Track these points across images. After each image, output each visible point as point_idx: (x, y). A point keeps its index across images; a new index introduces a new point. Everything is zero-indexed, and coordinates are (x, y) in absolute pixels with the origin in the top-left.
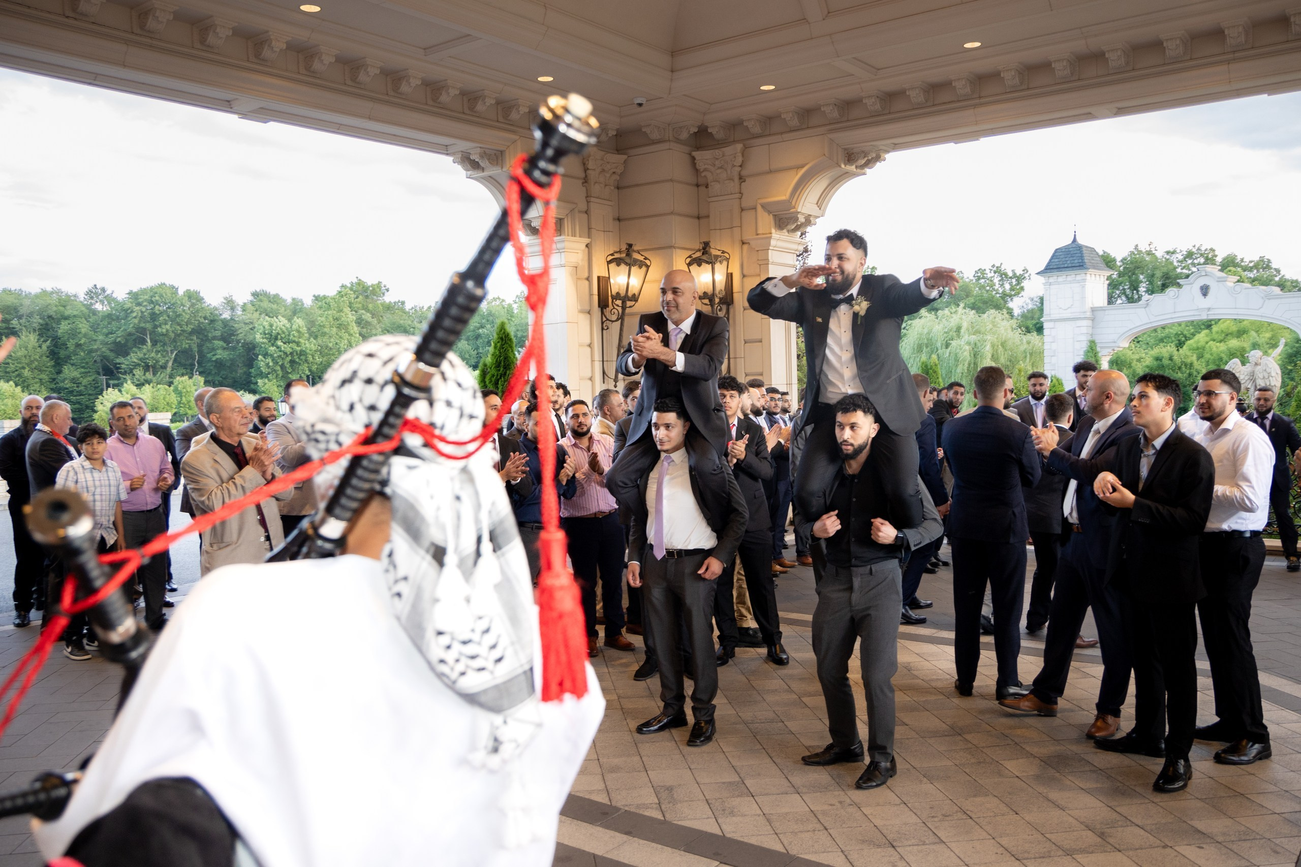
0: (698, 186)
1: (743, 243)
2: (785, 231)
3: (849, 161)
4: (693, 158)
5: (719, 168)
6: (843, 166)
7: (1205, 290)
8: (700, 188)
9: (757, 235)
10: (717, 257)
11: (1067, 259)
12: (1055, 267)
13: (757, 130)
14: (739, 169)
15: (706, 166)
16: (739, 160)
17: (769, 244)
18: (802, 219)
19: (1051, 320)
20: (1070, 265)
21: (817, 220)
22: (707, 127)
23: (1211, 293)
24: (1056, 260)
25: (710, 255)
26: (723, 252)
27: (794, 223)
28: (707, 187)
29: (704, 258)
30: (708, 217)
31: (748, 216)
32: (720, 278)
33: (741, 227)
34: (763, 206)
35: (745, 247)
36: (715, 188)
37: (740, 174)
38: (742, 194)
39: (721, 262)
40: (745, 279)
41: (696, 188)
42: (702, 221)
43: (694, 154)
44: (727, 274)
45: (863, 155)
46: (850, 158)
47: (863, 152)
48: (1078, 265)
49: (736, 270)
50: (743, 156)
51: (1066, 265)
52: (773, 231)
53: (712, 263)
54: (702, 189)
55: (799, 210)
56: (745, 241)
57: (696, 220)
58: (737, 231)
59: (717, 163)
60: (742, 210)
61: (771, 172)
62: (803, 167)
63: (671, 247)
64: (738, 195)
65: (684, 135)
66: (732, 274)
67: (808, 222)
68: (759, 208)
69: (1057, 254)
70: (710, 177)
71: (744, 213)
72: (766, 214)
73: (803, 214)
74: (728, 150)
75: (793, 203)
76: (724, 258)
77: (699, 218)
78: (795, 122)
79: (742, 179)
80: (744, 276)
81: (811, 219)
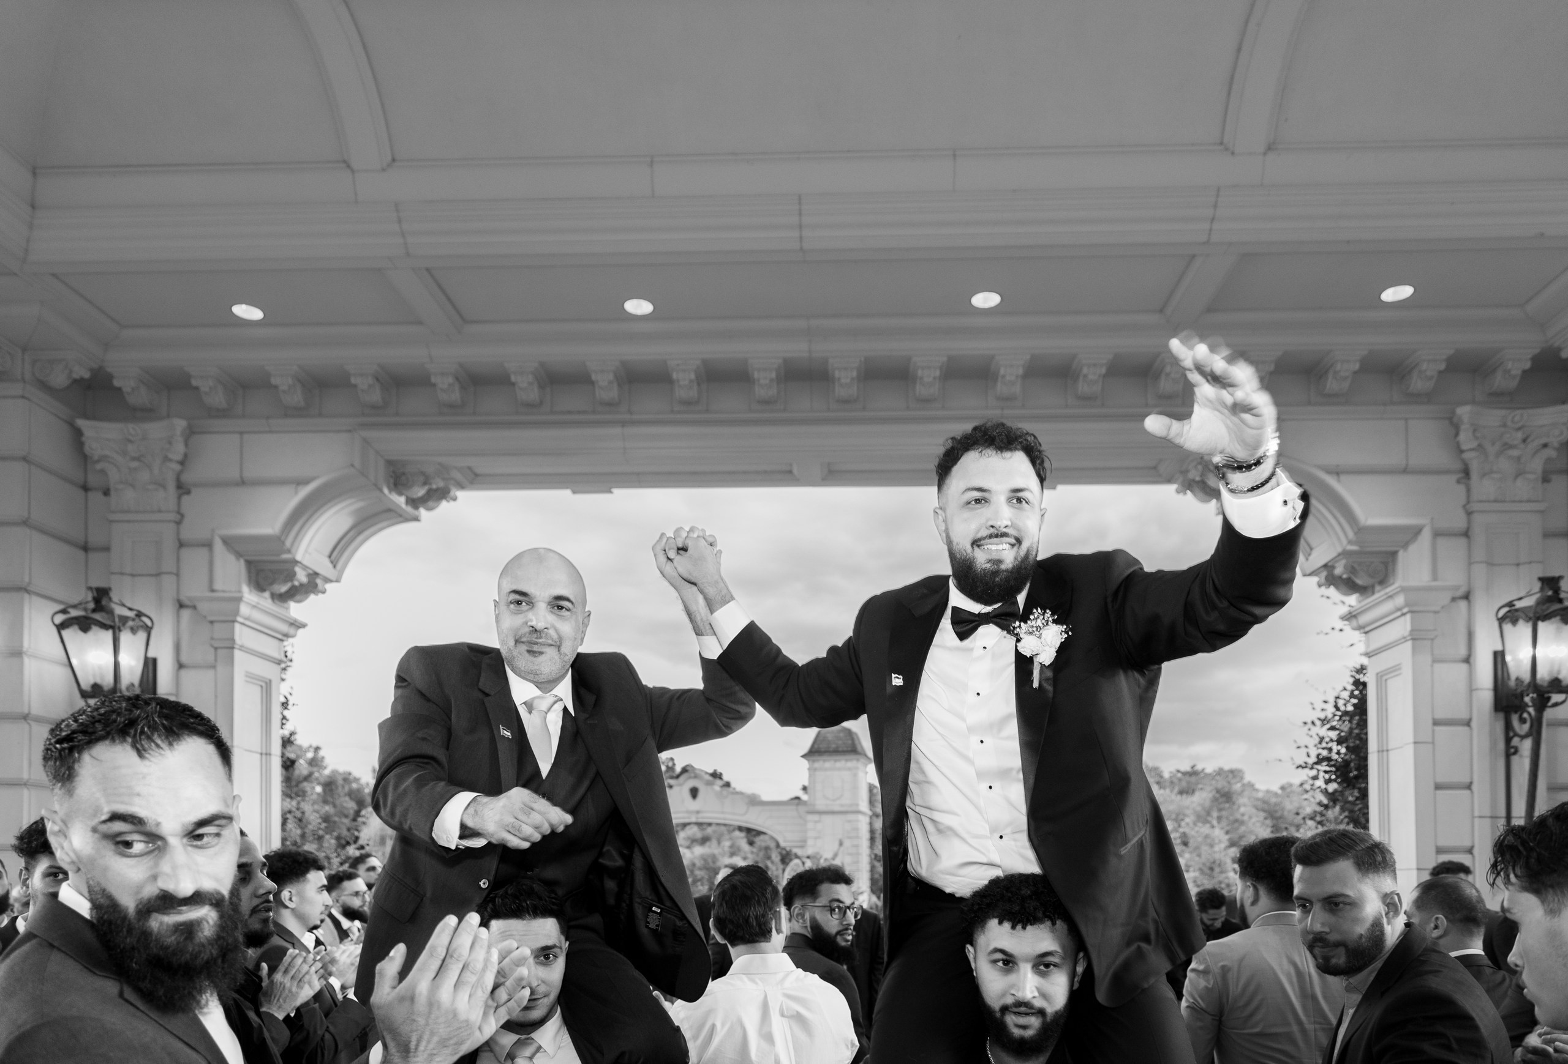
0: (86, 488)
1: (181, 606)
2: (267, 594)
3: (395, 485)
4: (78, 433)
5: (134, 459)
6: (386, 491)
7: (694, 793)
8: (90, 494)
9: (213, 591)
10: (124, 620)
13: (218, 399)
14: (178, 467)
15: (107, 453)
16: (179, 449)
17: (237, 612)
18: (301, 577)
21: (328, 586)
22: (110, 377)
23: (701, 795)
25: (111, 612)
26: (139, 614)
27: (285, 581)
28: (106, 493)
29: (97, 616)
30: (107, 549)
31: (193, 559)
32: (131, 663)
33: (178, 575)
34: (227, 542)
35: (186, 614)
36: (128, 497)
37: (178, 480)
38: (182, 516)
39: (134, 630)
40: (183, 672)
41: (82, 493)
42: (93, 556)
43: (81, 423)
44: (146, 659)
45: (422, 479)
46: (399, 479)
47: (423, 473)
49: (163, 652)
50: (186, 445)
52: (245, 589)
53: (115, 627)
54: (96, 497)
55: (299, 557)
56: (187, 602)
57: (82, 553)
58: (168, 581)
59: (130, 447)
60: (181, 545)
61: (242, 483)
62: (306, 482)
63: (24, 589)
64: (173, 516)
65: (59, 379)
66: (155, 661)
67: (312, 586)
68: (218, 546)
70: (114, 476)
71: (185, 553)
72: (231, 558)
73: (305, 567)
74: (155, 430)
75: (288, 543)
76: (142, 624)
77: (86, 548)
78: (296, 398)
79: (183, 489)
80: (181, 666)
81: (319, 581)
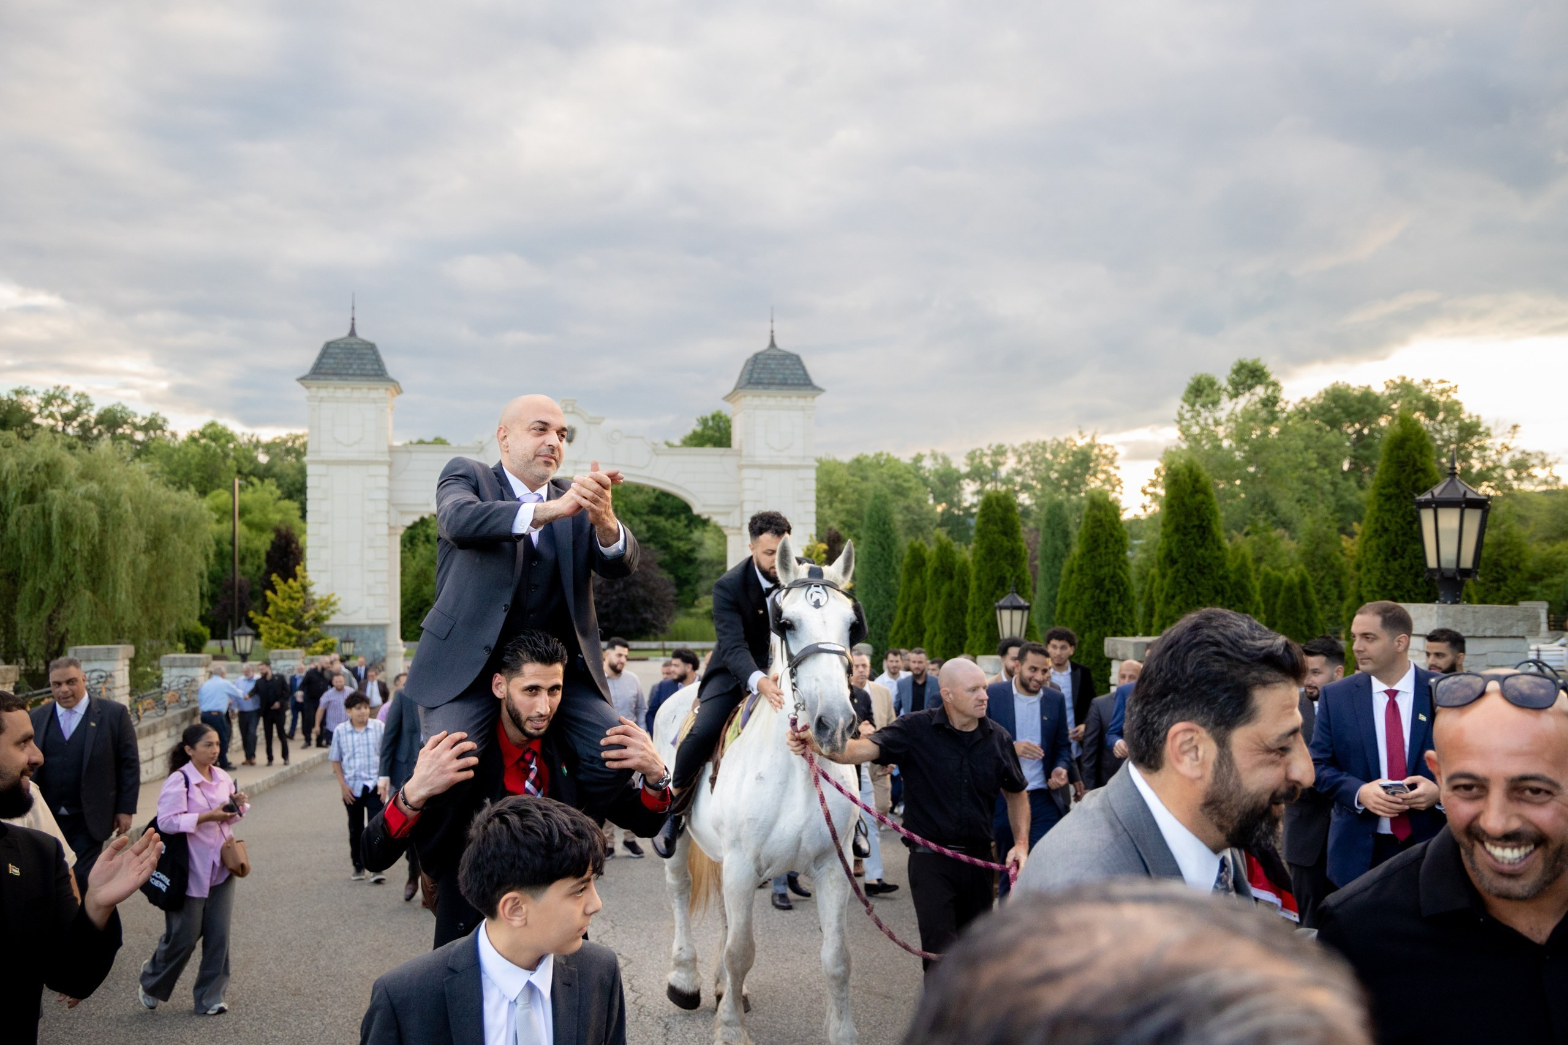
11: (351, 361)
12: (330, 371)
19: (322, 462)
20: (358, 372)
24: (331, 361)
48: (372, 372)
51: (351, 372)
69: (330, 351)
